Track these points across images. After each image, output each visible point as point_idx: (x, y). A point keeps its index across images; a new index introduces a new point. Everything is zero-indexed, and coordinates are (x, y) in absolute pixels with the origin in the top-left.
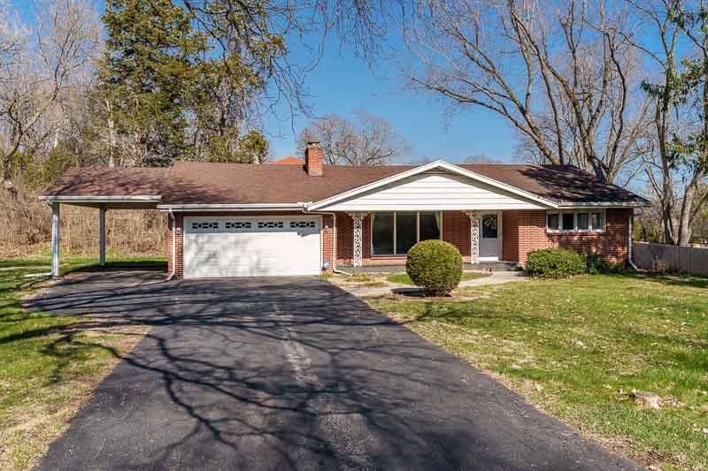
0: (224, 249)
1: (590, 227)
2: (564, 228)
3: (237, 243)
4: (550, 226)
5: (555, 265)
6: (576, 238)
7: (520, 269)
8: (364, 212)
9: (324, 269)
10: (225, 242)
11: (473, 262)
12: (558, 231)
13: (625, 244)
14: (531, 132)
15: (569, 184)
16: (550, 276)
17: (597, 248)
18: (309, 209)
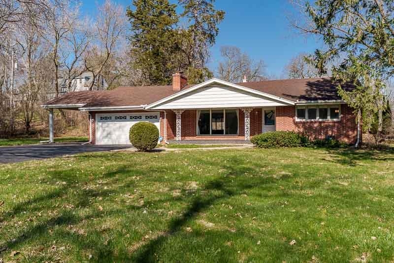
0: (114, 130)
2: (309, 118)
3: (120, 127)
4: (298, 117)
8: (182, 109)
10: (115, 127)
11: (246, 140)
12: (303, 120)
13: (354, 129)
17: (333, 131)
18: (146, 108)
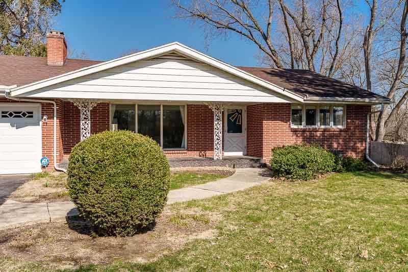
1: (332, 123)
2: (307, 124)
4: (294, 121)
5: (304, 164)
6: (318, 134)
7: (264, 166)
9: (43, 167)
11: (215, 158)
12: (301, 127)
13: (363, 140)
14: (271, 53)
15: (311, 83)
16: (299, 177)
17: (339, 144)
18: (13, 94)
